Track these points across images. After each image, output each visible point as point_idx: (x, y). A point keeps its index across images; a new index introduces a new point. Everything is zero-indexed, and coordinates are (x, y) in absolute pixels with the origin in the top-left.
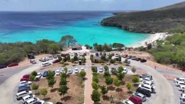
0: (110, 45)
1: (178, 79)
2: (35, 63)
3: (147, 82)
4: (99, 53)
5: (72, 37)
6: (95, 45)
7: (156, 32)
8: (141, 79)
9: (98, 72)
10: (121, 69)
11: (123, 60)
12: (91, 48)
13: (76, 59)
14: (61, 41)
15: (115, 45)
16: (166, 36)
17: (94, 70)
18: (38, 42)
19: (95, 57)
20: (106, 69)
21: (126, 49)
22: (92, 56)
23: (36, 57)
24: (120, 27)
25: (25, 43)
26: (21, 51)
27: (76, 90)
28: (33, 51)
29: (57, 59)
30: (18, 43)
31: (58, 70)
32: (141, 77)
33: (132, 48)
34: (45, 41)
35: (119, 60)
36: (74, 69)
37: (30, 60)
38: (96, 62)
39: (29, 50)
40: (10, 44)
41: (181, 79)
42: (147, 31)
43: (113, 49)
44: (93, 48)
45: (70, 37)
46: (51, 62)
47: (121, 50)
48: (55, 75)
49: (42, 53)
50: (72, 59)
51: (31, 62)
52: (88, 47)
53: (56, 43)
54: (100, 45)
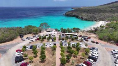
0: (71, 29)
1: (114, 51)
2: (25, 40)
3: (95, 52)
4: (64, 34)
5: (47, 24)
6: (62, 29)
7: (100, 20)
8: (91, 51)
9: (64, 46)
12: (59, 31)
13: (50, 38)
14: (40, 26)
15: (74, 29)
16: (107, 23)
17: (61, 44)
18: (25, 27)
19: (62, 37)
20: (69, 44)
21: (81, 31)
22: (60, 36)
23: (24, 36)
24: (77, 17)
25: (17, 27)
26: (16, 33)
28: (23, 33)
29: (38, 38)
30: (13, 28)
31: (39, 45)
32: (91, 49)
33: (85, 31)
34: (30, 26)
35: (77, 38)
36: (49, 44)
39: (20, 32)
42: (94, 20)
43: (73, 31)
46: (34, 39)
47: (78, 32)
48: (37, 48)
49: (28, 34)
50: (48, 38)
51: (22, 40)
52: (57, 30)
53: (37, 28)
54: (65, 29)
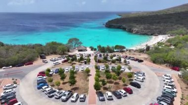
0: (113, 47)
1: (165, 75)
2: (47, 62)
3: (139, 77)
4: (102, 54)
5: (78, 40)
6: (99, 47)
7: (159, 34)
8: (135, 75)
9: (100, 70)
10: (120, 68)
11: (123, 60)
12: (95, 50)
13: (82, 59)
14: (69, 43)
15: (117, 47)
16: (168, 38)
17: (97, 68)
18: (47, 44)
19: (98, 58)
20: (107, 67)
21: (127, 50)
22: (96, 57)
23: (46, 57)
24: (124, 29)
25: (36, 44)
26: (34, 52)
27: (82, 83)
28: (44, 52)
29: (66, 59)
30: (30, 45)
31: (67, 68)
32: (135, 74)
33: (132, 50)
34: (54, 43)
35: (119, 60)
36: (80, 67)
37: (42, 60)
38: (99, 61)
39: (41, 51)
40: (23, 46)
41: (167, 75)
42: (150, 33)
43: (115, 50)
44: (97, 50)
45: (76, 40)
46: (60, 61)
47: (122, 52)
48: (65, 72)
49: (52, 54)
50: (79, 59)
51: (44, 62)
52: (92, 49)
53: (64, 45)
54: (103, 47)
